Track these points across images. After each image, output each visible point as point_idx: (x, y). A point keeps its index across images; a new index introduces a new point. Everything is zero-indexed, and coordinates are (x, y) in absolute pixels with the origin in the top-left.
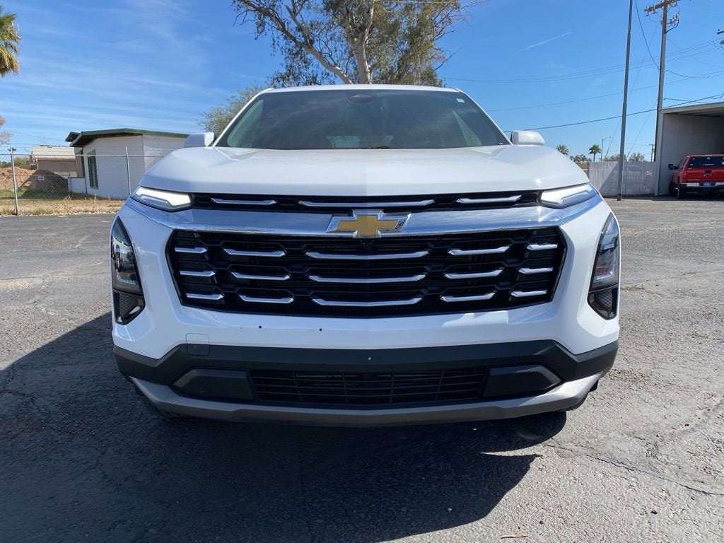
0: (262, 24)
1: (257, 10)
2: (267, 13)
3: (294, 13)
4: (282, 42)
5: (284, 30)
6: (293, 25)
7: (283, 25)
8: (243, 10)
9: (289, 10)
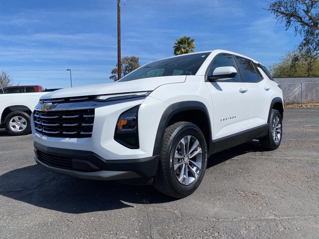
0: (289, 22)
1: (286, 15)
2: (292, 15)
3: (307, 12)
4: (300, 27)
5: (301, 21)
6: (307, 18)
7: (301, 19)
8: (279, 17)
9: (304, 11)
